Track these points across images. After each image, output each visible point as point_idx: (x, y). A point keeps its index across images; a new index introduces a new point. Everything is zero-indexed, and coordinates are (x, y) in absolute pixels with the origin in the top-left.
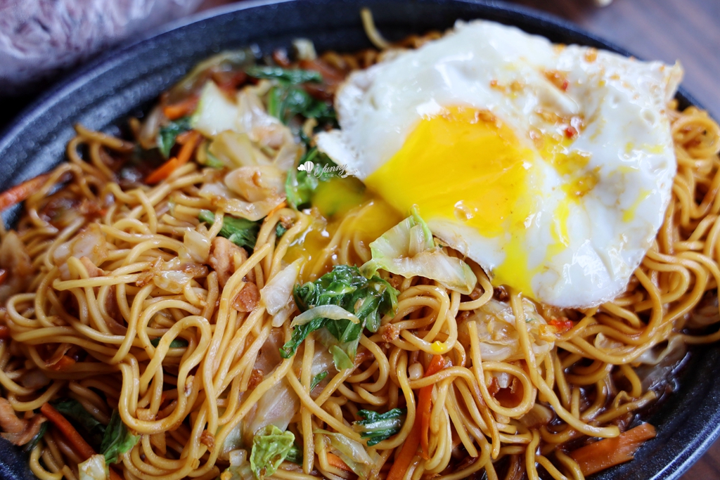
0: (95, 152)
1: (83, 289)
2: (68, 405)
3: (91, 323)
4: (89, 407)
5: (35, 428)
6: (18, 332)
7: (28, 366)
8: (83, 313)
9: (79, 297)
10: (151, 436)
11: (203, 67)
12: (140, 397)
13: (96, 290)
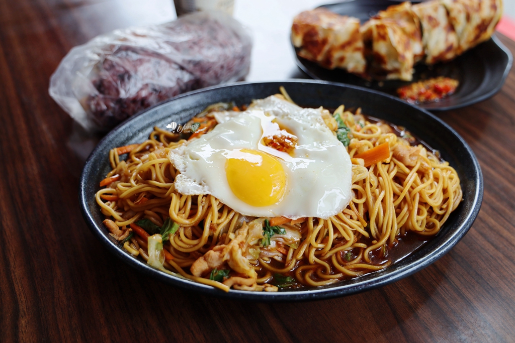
0: (162, 137)
1: (154, 165)
2: (143, 221)
3: (157, 180)
4: (153, 219)
5: (127, 233)
6: (122, 193)
7: (126, 209)
8: (154, 176)
9: (152, 169)
10: (185, 228)
11: (211, 107)
12: (179, 210)
13: (161, 164)
